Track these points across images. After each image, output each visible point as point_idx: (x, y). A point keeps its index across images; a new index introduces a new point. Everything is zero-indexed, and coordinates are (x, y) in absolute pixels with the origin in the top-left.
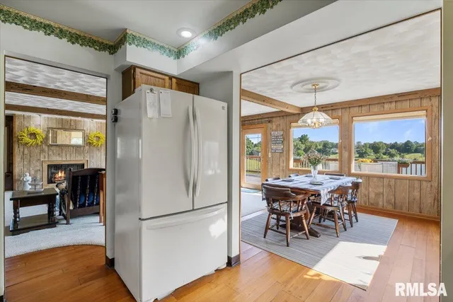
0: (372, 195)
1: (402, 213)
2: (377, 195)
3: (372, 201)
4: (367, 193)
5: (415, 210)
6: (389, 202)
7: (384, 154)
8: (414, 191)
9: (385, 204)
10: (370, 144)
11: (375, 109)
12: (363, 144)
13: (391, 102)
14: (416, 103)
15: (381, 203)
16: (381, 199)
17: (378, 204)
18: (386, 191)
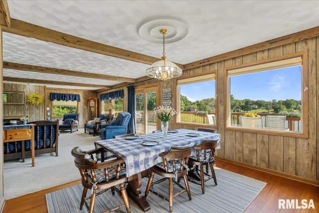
0: (246, 152)
1: (276, 173)
2: (251, 151)
3: (246, 158)
4: (241, 149)
5: (290, 172)
6: (263, 160)
7: (295, 109)
8: (289, 150)
9: (259, 162)
10: (283, 102)
11: (248, 60)
12: (277, 101)
13: (263, 51)
14: (290, 49)
15: (255, 160)
16: (255, 156)
17: (251, 161)
18: (259, 147)
